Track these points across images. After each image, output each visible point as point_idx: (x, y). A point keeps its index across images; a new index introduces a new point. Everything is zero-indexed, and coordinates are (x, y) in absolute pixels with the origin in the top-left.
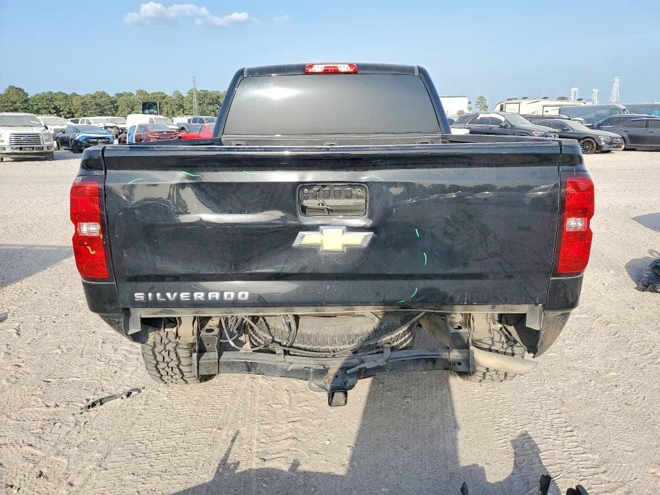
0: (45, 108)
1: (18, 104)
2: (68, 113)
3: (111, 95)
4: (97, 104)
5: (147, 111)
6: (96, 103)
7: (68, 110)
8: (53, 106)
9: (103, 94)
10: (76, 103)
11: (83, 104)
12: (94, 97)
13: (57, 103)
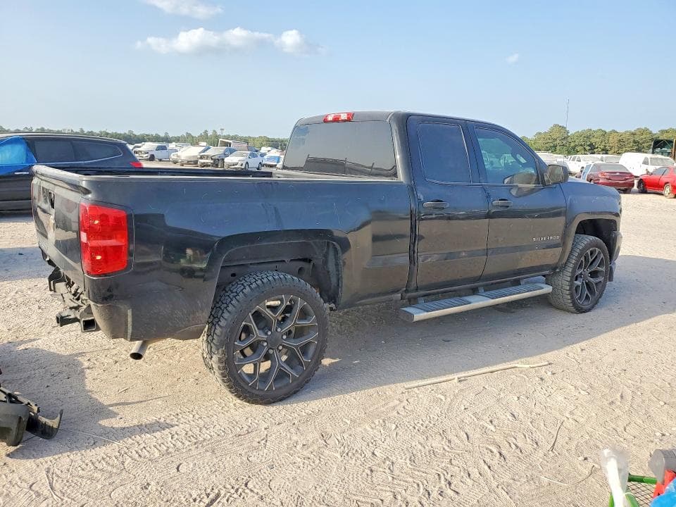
0: (581, 145)
1: (558, 141)
2: (603, 150)
3: (654, 132)
4: (635, 142)
5: (658, 150)
6: (634, 140)
7: (602, 147)
8: (589, 143)
9: (644, 131)
10: (613, 141)
11: (620, 141)
12: (634, 134)
13: (593, 140)
